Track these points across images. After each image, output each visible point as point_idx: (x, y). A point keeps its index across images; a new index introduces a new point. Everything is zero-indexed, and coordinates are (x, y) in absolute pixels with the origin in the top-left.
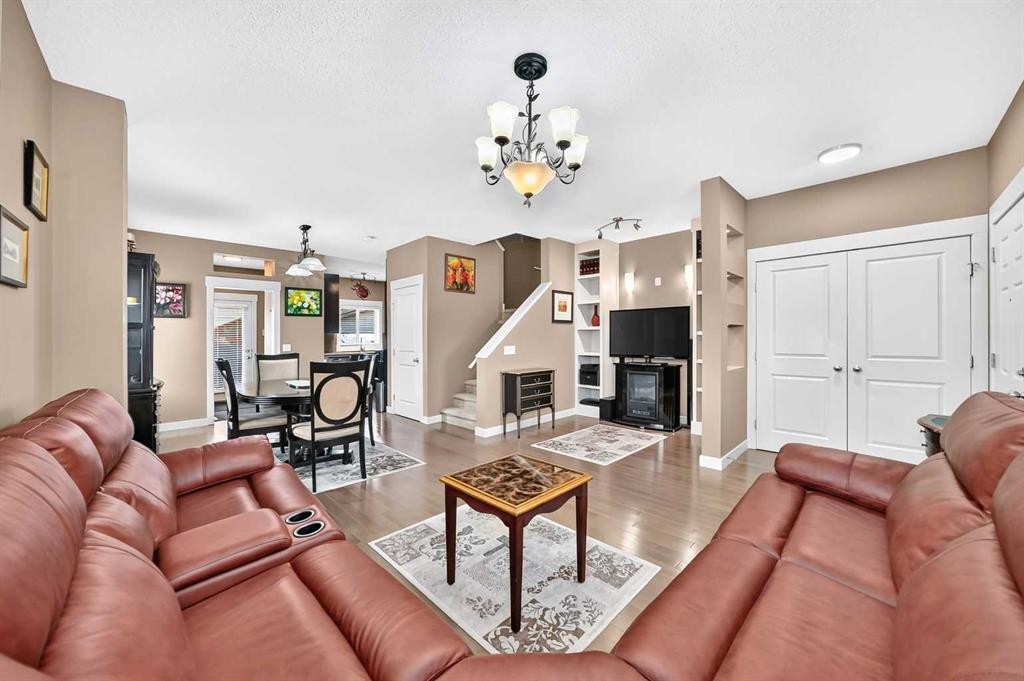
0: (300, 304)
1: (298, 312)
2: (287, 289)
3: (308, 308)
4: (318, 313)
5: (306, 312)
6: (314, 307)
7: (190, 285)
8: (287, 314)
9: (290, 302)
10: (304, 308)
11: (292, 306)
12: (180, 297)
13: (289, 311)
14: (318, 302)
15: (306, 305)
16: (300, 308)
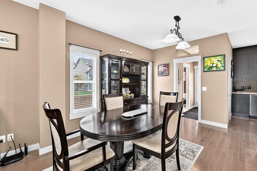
0: (211, 65)
1: (210, 69)
2: (204, 58)
3: (216, 67)
4: (223, 68)
5: (215, 69)
6: (220, 65)
7: (169, 64)
8: (204, 71)
9: (206, 65)
10: (213, 67)
11: (206, 67)
12: (167, 69)
13: (205, 70)
14: (223, 62)
15: (214, 65)
16: (211, 67)
